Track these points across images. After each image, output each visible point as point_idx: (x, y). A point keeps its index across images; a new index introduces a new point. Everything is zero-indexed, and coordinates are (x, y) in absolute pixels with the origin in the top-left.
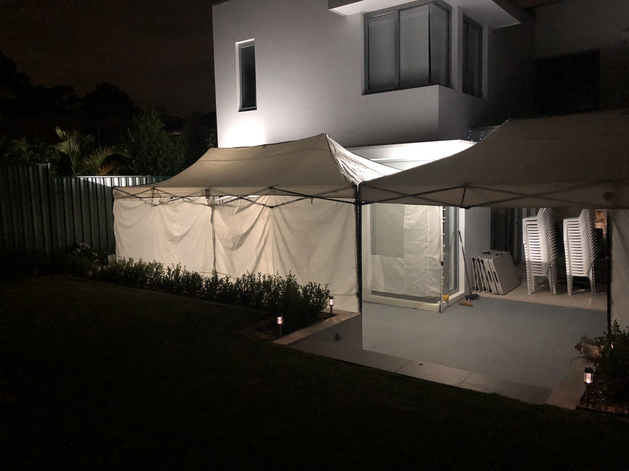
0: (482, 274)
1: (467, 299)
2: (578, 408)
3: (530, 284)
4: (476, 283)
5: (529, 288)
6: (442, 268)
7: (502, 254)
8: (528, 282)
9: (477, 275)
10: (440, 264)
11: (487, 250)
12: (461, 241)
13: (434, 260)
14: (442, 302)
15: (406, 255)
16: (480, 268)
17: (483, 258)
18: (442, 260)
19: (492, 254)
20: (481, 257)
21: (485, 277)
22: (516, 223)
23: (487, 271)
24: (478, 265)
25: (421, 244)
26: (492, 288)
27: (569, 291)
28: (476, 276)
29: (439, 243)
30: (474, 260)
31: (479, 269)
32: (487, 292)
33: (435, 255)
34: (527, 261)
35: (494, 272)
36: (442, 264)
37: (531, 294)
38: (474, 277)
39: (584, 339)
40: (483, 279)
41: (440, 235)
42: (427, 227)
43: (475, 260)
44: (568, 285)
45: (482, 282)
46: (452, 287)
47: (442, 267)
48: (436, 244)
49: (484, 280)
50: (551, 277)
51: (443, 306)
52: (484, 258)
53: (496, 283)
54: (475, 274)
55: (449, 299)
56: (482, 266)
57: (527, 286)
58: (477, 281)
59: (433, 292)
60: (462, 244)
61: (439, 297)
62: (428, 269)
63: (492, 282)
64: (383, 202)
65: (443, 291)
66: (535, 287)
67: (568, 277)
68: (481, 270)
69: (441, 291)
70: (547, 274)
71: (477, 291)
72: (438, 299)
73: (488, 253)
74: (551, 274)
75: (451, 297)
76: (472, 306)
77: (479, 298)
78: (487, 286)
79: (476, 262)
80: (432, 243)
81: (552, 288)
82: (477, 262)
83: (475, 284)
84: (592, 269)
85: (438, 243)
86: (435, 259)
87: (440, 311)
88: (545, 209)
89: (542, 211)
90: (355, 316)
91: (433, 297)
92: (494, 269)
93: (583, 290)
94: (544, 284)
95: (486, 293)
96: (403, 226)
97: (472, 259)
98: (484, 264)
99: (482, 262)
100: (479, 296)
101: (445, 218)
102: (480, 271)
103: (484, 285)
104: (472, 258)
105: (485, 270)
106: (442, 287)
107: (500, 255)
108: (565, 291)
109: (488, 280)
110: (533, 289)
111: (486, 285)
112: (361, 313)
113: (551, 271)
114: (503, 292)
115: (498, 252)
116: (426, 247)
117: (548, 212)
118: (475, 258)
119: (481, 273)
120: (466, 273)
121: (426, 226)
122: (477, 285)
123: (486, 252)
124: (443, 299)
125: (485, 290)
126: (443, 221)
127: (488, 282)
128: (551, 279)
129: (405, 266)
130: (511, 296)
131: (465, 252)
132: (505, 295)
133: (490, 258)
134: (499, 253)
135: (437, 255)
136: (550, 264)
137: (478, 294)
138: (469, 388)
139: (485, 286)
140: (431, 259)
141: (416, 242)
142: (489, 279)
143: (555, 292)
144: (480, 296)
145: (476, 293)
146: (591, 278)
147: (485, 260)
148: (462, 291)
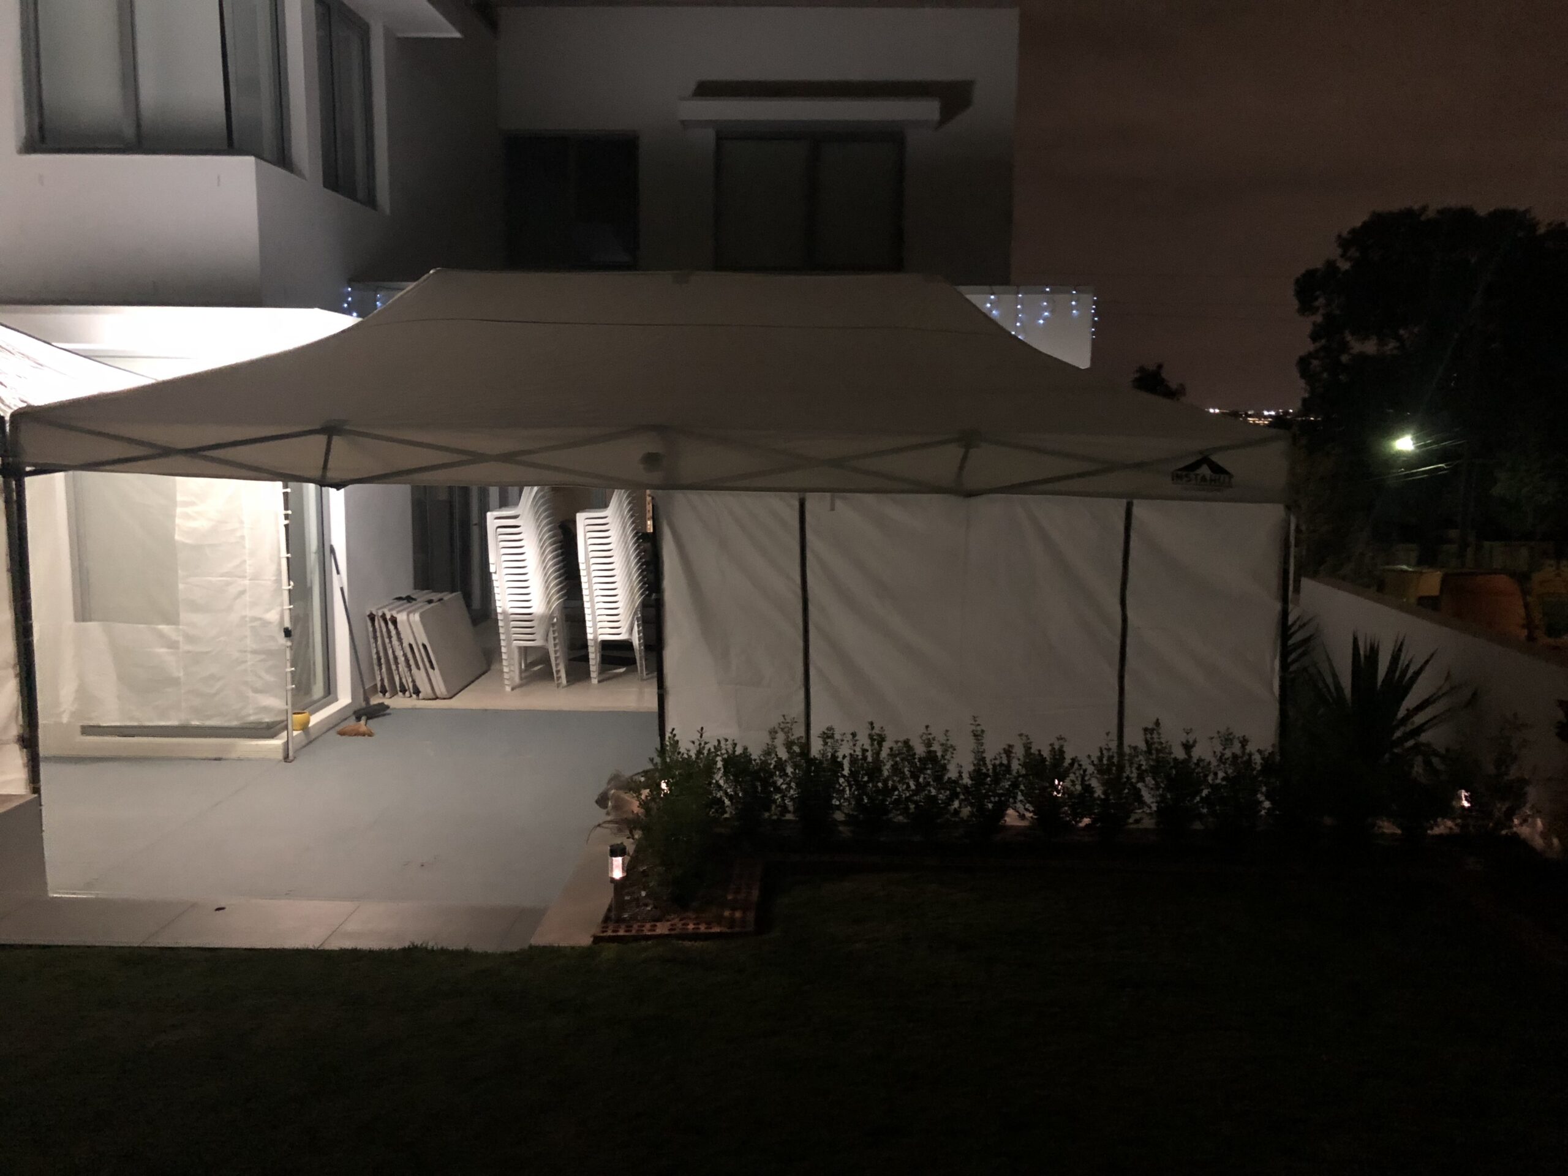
0: (393, 652)
1: (358, 719)
2: (597, 940)
3: (510, 666)
4: (380, 676)
5: (506, 676)
6: (289, 644)
7: (440, 600)
8: (505, 663)
9: (382, 654)
10: (283, 634)
11: (407, 590)
12: (338, 572)
13: (266, 624)
14: (292, 734)
15: (185, 616)
16: (390, 637)
17: (394, 613)
18: (287, 624)
19: (419, 600)
20: (390, 610)
21: (401, 659)
22: (476, 524)
23: (405, 645)
24: (384, 630)
25: (228, 584)
26: (419, 684)
27: (594, 675)
28: (379, 659)
29: (276, 580)
30: (372, 617)
31: (387, 641)
32: (409, 696)
33: (268, 611)
34: (501, 614)
35: (424, 646)
36: (288, 633)
37: (513, 689)
38: (375, 661)
39: (615, 779)
40: (397, 663)
41: (280, 558)
42: (243, 537)
43: (376, 618)
44: (592, 662)
45: (395, 673)
46: (318, 690)
47: (286, 641)
48: (269, 583)
49: (400, 666)
50: (555, 645)
51: (293, 742)
52: (398, 612)
53: (430, 670)
54: (378, 653)
55: (310, 725)
56: (393, 632)
57: (502, 672)
58: (384, 670)
59: (266, 709)
60: (340, 581)
61: (282, 721)
62: (249, 649)
63: (419, 668)
64: (97, 468)
65: (293, 705)
66: (521, 672)
67: (590, 643)
68: (391, 642)
69: (287, 704)
70: (547, 640)
71: (384, 695)
72: (279, 727)
73: (409, 599)
74: (555, 638)
75: (315, 719)
76: (370, 735)
77: (388, 711)
78: (407, 681)
79: (379, 620)
80: (258, 580)
81: (558, 672)
82: (383, 625)
83: (378, 678)
84: (638, 622)
85: (274, 578)
86: (270, 623)
87: (286, 758)
88: (536, 489)
89: (530, 494)
90: (18, 804)
91: (267, 723)
92: (423, 638)
93: (622, 670)
94: (541, 664)
95: (405, 697)
96: (173, 537)
97: (369, 616)
98: (398, 627)
99: (394, 621)
100: (388, 707)
101: (289, 512)
102: (388, 646)
103: (400, 679)
104: (368, 613)
105: (400, 639)
106: (289, 694)
107: (437, 603)
108: (587, 675)
109: (409, 666)
110: (517, 680)
111: (406, 678)
112: (36, 795)
113: (554, 632)
114: (448, 691)
115: (433, 594)
116: (243, 592)
117: (543, 497)
118: (374, 613)
119: (393, 649)
120: (353, 651)
121: (238, 534)
122: (382, 680)
123: (404, 596)
124: (292, 726)
125: (404, 690)
126: (287, 522)
127: (410, 670)
128: (556, 652)
129: (185, 647)
130: (466, 701)
131: (349, 599)
132: (454, 699)
133: (414, 611)
134: (435, 596)
135: (273, 612)
136: (551, 617)
137: (386, 703)
138: (348, 944)
139: (404, 681)
140: (256, 624)
141: (213, 579)
142: (412, 662)
143: (564, 681)
144: (391, 707)
145: (381, 701)
146: (636, 642)
147: (401, 617)
148: (344, 698)
